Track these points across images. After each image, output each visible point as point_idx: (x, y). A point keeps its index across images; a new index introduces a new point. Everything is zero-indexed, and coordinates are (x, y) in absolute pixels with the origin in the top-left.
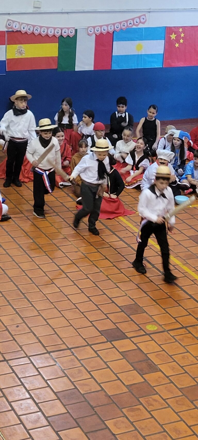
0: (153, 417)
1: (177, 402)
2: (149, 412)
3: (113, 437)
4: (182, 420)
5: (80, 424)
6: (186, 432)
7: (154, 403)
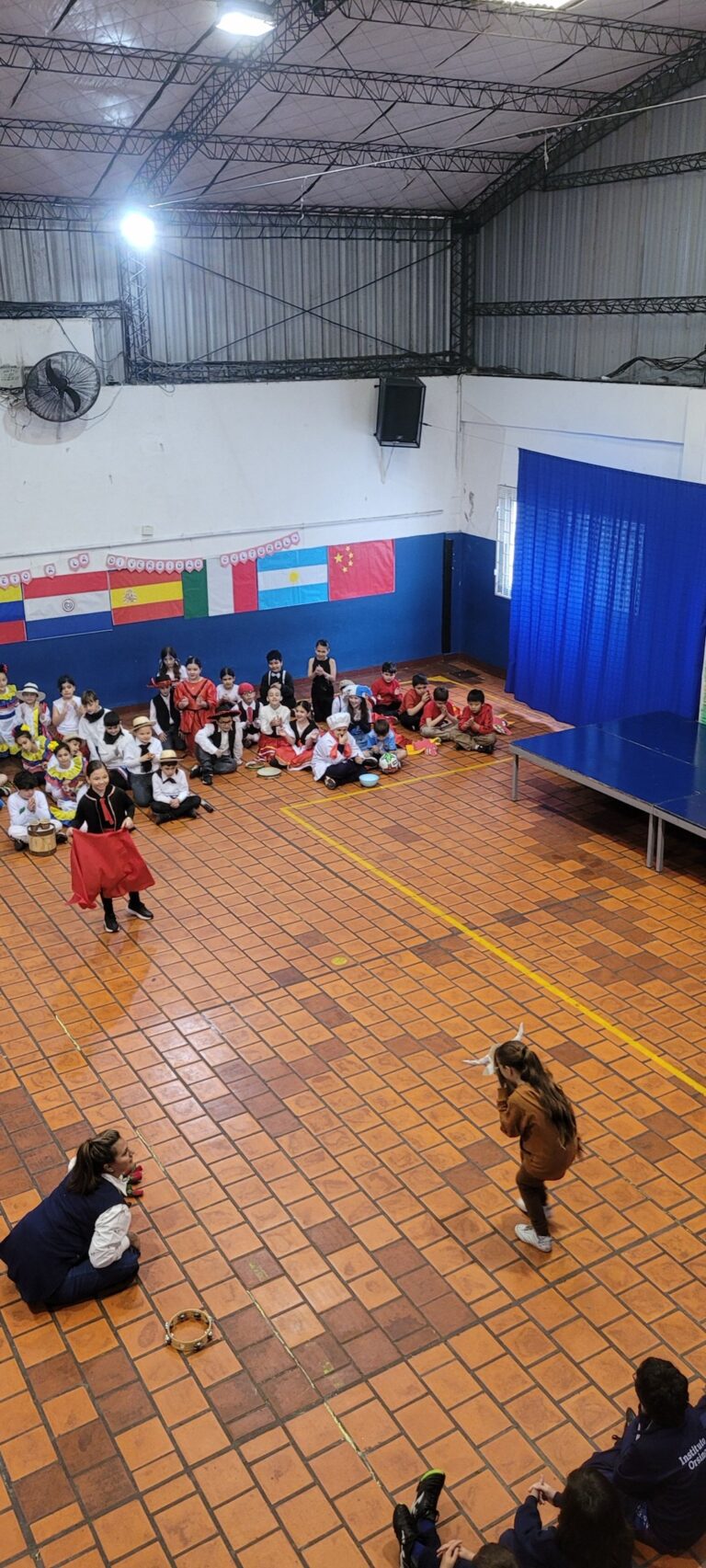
0: (348, 1086)
1: (380, 1061)
2: (343, 1080)
3: (296, 1120)
4: (389, 1085)
5: (250, 1108)
6: (395, 1101)
7: (348, 1066)
